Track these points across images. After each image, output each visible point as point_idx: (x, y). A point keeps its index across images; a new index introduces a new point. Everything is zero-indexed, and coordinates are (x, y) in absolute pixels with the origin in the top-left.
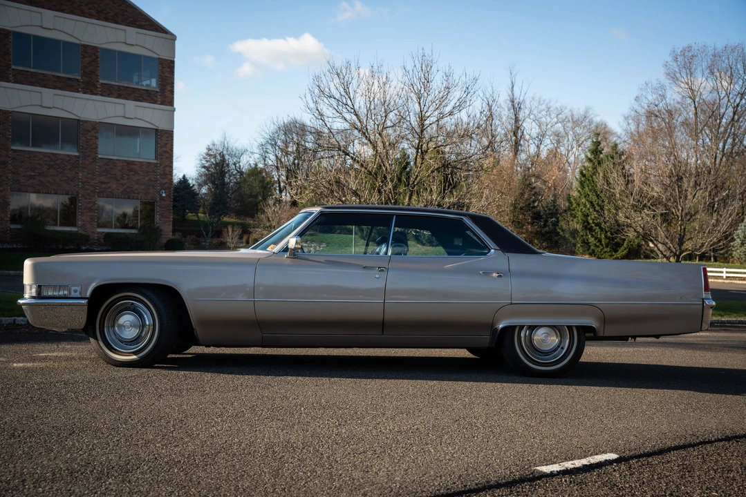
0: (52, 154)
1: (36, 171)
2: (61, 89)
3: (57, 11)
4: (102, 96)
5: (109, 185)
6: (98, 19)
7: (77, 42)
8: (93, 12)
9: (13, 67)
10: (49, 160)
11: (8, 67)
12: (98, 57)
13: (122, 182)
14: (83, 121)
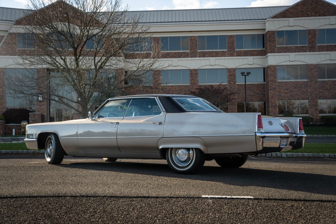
0: (295, 81)
1: (288, 90)
2: (298, 52)
3: (296, 17)
4: (318, 51)
5: (324, 93)
6: (316, 16)
7: (306, 29)
8: (313, 14)
9: (277, 46)
10: (294, 84)
11: (275, 46)
12: (315, 34)
13: (330, 91)
14: (309, 65)
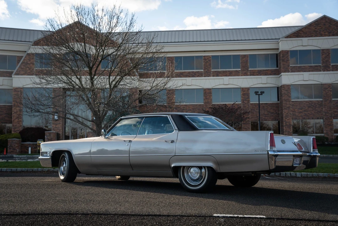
0: (310, 101)
1: (303, 109)
2: (312, 71)
3: (309, 37)
4: (333, 71)
6: (329, 36)
7: (319, 48)
8: (327, 34)
9: (291, 66)
10: (309, 104)
11: (289, 66)
12: (329, 54)
14: (324, 84)
